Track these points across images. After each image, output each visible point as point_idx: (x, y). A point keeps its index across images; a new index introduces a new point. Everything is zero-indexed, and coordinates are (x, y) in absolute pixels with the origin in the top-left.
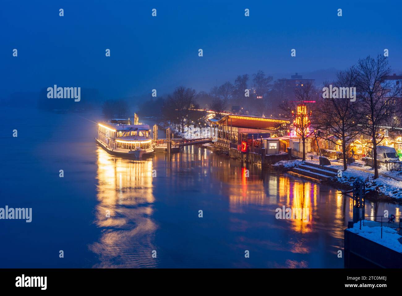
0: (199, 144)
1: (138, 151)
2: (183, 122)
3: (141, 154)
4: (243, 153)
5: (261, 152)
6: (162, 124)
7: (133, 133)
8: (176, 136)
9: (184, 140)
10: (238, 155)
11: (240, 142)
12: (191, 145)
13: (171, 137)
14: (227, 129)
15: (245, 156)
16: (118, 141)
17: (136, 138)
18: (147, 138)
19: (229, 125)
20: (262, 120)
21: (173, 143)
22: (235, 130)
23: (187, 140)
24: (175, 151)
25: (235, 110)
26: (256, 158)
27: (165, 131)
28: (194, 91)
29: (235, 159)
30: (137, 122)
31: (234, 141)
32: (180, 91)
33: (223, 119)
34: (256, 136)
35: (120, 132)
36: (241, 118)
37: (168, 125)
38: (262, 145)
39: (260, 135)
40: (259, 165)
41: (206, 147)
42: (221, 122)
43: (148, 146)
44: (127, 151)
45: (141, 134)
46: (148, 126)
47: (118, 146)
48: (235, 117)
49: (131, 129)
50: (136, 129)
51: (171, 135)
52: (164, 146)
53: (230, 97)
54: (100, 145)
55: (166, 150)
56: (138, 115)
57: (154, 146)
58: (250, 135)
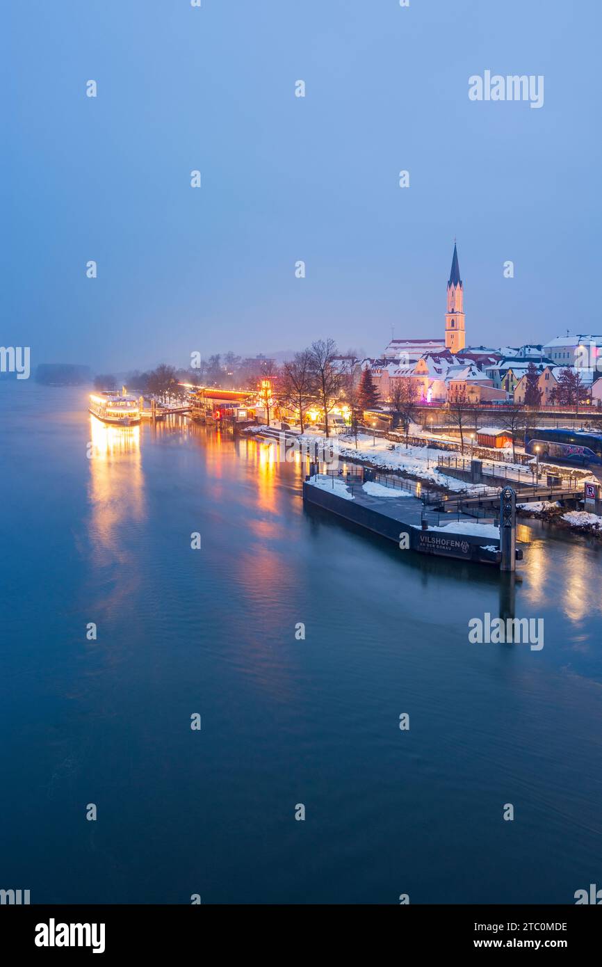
0: (179, 413)
1: (126, 419)
2: (165, 395)
3: (130, 421)
4: (218, 420)
5: (233, 420)
6: (147, 396)
7: (122, 403)
8: (160, 406)
9: (166, 409)
10: (213, 422)
11: (214, 411)
12: (172, 413)
13: (155, 407)
14: (203, 400)
15: (219, 423)
16: (109, 410)
17: (125, 407)
18: (135, 407)
19: (205, 397)
20: (233, 392)
21: (157, 412)
22: (210, 401)
23: (169, 410)
24: (160, 419)
25: (210, 384)
26: (229, 424)
27: (150, 402)
28: (174, 368)
29: (211, 425)
30: (125, 394)
31: (209, 410)
32: (162, 368)
33: (200, 391)
34: (228, 406)
35: (111, 403)
36: (215, 390)
37: (152, 397)
38: (233, 413)
39: (231, 405)
40: (231, 430)
41: (185, 416)
42: (198, 394)
43: (135, 415)
44: (117, 419)
45: (129, 404)
46: (134, 397)
47: (108, 415)
48: (210, 390)
49: (120, 400)
50: (125, 400)
51: (155, 405)
52: (150, 415)
53: (205, 373)
54: (92, 413)
55: (151, 418)
56: (126, 387)
57: (140, 415)
58: (223, 405)
